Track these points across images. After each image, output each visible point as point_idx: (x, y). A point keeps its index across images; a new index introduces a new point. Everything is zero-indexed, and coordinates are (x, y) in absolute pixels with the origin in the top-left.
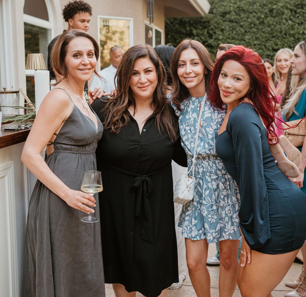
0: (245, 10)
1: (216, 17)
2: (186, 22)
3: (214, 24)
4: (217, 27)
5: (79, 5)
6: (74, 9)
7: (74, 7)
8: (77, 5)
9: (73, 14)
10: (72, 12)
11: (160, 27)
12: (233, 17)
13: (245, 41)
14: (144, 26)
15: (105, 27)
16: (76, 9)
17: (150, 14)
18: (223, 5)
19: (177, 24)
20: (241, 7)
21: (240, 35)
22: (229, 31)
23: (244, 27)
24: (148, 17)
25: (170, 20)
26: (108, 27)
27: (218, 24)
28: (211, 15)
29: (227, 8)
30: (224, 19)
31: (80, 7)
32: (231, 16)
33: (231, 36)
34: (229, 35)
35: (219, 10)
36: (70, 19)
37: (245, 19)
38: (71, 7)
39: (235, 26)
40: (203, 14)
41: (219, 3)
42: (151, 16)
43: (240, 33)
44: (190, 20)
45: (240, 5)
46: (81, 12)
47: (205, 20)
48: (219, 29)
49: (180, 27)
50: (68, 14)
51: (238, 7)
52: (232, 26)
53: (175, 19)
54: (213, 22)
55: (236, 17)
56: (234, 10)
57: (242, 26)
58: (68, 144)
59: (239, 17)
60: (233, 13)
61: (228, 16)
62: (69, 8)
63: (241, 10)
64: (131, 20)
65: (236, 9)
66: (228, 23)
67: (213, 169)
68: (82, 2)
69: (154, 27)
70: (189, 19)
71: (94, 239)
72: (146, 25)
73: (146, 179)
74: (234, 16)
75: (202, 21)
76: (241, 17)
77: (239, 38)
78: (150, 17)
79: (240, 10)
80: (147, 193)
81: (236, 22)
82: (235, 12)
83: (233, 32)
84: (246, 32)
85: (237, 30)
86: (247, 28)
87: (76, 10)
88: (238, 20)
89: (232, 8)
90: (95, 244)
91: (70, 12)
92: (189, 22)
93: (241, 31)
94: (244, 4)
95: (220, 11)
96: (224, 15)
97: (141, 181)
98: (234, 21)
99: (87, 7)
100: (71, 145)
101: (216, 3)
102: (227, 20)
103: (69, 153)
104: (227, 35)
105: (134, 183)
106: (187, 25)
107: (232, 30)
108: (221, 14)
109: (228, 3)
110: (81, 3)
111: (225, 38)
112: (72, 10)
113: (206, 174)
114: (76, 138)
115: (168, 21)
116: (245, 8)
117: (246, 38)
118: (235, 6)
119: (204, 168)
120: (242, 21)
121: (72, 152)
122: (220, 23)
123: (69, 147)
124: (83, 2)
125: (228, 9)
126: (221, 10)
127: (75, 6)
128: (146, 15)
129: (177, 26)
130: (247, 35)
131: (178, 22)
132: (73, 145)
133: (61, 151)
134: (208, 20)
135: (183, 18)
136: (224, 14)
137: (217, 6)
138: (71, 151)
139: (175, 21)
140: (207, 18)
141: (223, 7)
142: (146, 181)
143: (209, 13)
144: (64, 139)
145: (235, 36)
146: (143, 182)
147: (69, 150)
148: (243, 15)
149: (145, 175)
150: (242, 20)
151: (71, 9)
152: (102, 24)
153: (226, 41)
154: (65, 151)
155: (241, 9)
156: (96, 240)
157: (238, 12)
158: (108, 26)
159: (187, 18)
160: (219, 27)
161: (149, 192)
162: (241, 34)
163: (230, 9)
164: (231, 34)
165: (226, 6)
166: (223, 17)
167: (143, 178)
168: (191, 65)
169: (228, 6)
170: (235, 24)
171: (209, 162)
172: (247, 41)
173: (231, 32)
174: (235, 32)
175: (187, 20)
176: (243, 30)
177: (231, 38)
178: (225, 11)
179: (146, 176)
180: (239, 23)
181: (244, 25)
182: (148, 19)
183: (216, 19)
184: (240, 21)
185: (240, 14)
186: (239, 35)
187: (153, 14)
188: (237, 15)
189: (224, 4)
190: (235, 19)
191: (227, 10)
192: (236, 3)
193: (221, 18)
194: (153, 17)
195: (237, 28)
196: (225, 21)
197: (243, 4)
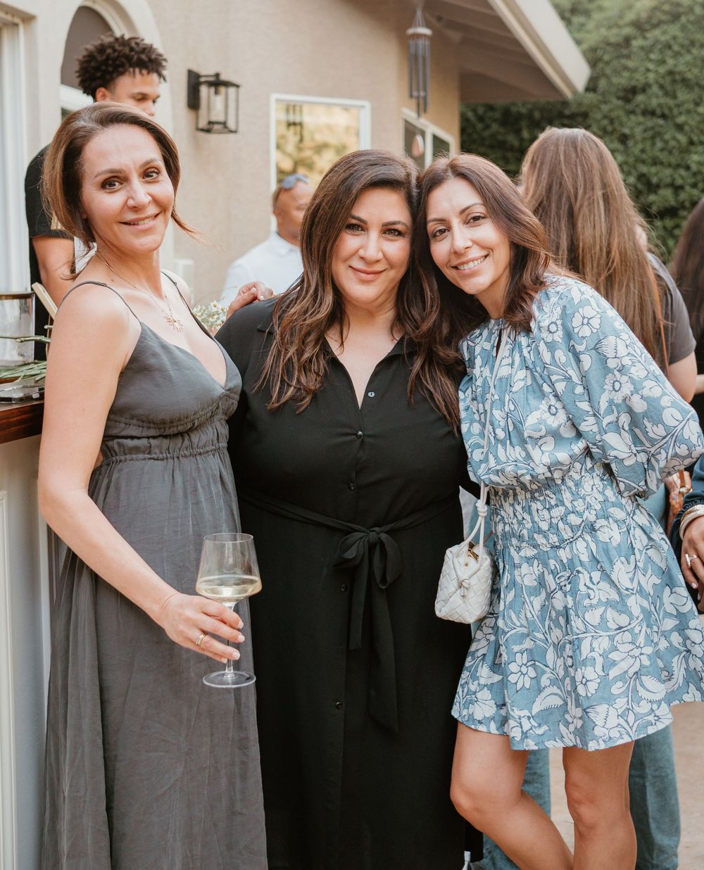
0: (689, 80)
1: (605, 102)
2: (519, 116)
3: (599, 121)
4: (609, 128)
5: (132, 49)
6: (118, 62)
7: (116, 54)
8: (127, 50)
9: (115, 75)
10: (111, 69)
11: (448, 131)
12: (655, 99)
13: (688, 168)
14: (401, 126)
15: (292, 128)
16: (123, 60)
17: (418, 90)
18: (626, 68)
19: (496, 120)
20: (680, 73)
21: (676, 152)
22: (644, 140)
23: (687, 128)
24: (411, 96)
25: (474, 111)
26: (298, 128)
27: (612, 121)
28: (591, 95)
29: (637, 76)
30: (629, 107)
31: (135, 57)
32: (649, 98)
33: (650, 155)
34: (643, 151)
35: (615, 80)
36: (103, 89)
37: (691, 106)
38: (109, 54)
39: (661, 126)
40: (568, 94)
41: (615, 63)
42: (422, 94)
43: (674, 147)
44: (531, 111)
45: (675, 65)
46: (137, 70)
47: (574, 109)
48: (616, 135)
49: (502, 130)
50: (99, 74)
51: (671, 73)
52: (652, 128)
53: (491, 108)
54: (599, 116)
55: (663, 100)
56: (657, 82)
57: (680, 128)
58: (138, 435)
59: (671, 102)
60: (655, 89)
61: (640, 98)
62: (104, 57)
63: (676, 80)
64: (363, 107)
65: (663, 77)
66: (641, 119)
67: (524, 528)
68: (138, 41)
69: (431, 129)
70: (529, 106)
71: (236, 699)
72: (406, 122)
73: (379, 538)
74: (657, 97)
75: (567, 112)
76: (677, 101)
77: (673, 160)
78: (418, 98)
79: (674, 81)
80: (384, 580)
81: (663, 116)
82: (662, 87)
83: (654, 144)
84: (691, 143)
85: (667, 137)
86: (695, 130)
87: (123, 65)
88: (670, 109)
89: (651, 76)
90: (239, 713)
91: (104, 68)
92: (530, 116)
93: (678, 141)
94: (687, 64)
95: (619, 84)
96: (630, 96)
97: (367, 547)
98: (658, 112)
99: (156, 59)
100: (148, 438)
101: (608, 63)
102: (638, 111)
103: (145, 459)
104: (636, 151)
105: (345, 551)
106: (524, 123)
107: (653, 138)
108: (622, 94)
109: (642, 60)
110: (137, 44)
111: (631, 160)
112: (110, 62)
113: (511, 541)
114: (160, 417)
115: (470, 115)
116: (689, 76)
117: (693, 161)
118: (662, 70)
119: (505, 524)
120: (681, 113)
121: (154, 456)
122: (618, 117)
123: (144, 442)
124: (143, 40)
125: (639, 79)
126: (622, 80)
127: (120, 52)
128: (406, 94)
129: (495, 127)
130: (696, 153)
131: (497, 115)
132: (154, 437)
133: (123, 458)
134: (583, 109)
135: (514, 104)
136: (629, 93)
137: (608, 71)
138: (149, 453)
139: (490, 114)
140: (580, 104)
141: (626, 74)
142: (382, 543)
143: (588, 89)
144: (126, 424)
145: (658, 154)
146: (372, 547)
147: (144, 453)
148: (683, 95)
149: (377, 529)
150: (681, 109)
151: (108, 58)
152: (283, 117)
153: (635, 168)
154: (134, 456)
155: (677, 77)
156: (243, 700)
157: (669, 88)
158: (301, 124)
159: (524, 104)
160: (614, 130)
161: (389, 579)
162: (679, 148)
163: (646, 78)
164: (648, 148)
165: (635, 70)
166: (627, 100)
167: (373, 536)
168: (465, 226)
169: (642, 69)
170: (661, 122)
171: (517, 506)
172: (694, 167)
173: (648, 143)
174: (659, 144)
175: (523, 111)
176: (683, 139)
177: (650, 161)
178: (633, 83)
179: (382, 532)
180: (673, 117)
181: (686, 123)
182: (414, 102)
183: (605, 108)
184: (675, 111)
185: (675, 92)
186: (670, 152)
187: (425, 89)
188: (666, 94)
189: (630, 64)
190: (660, 105)
191: (637, 80)
192: (663, 62)
193: (620, 103)
194: (425, 98)
195: (666, 133)
196: (633, 112)
197: (684, 64)
